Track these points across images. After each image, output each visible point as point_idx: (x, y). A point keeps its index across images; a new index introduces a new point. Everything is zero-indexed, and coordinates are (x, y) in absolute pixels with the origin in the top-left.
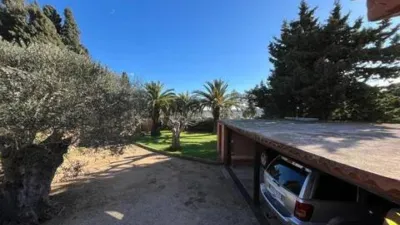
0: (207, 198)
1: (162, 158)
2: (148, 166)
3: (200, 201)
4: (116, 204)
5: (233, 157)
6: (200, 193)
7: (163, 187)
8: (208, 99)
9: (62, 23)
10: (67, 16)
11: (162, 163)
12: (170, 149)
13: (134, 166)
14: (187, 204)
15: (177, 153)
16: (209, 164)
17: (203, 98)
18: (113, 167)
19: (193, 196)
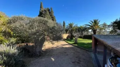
0: (81, 63)
1: (71, 46)
2: (66, 48)
3: (78, 63)
4: (54, 57)
5: (97, 50)
6: (79, 60)
7: (68, 55)
8: (91, 27)
9: (50, 11)
10: (51, 9)
11: (70, 48)
12: (74, 44)
13: (62, 47)
14: (73, 62)
15: (76, 45)
16: (87, 51)
17: (89, 27)
18: (57, 46)
19: (76, 60)
